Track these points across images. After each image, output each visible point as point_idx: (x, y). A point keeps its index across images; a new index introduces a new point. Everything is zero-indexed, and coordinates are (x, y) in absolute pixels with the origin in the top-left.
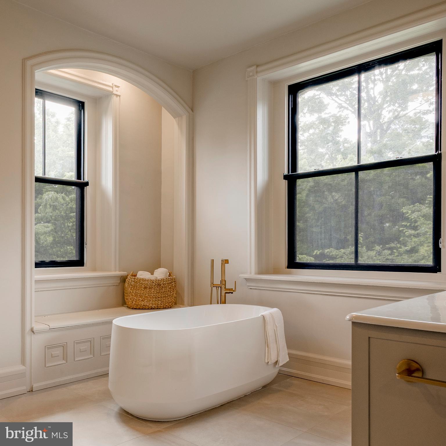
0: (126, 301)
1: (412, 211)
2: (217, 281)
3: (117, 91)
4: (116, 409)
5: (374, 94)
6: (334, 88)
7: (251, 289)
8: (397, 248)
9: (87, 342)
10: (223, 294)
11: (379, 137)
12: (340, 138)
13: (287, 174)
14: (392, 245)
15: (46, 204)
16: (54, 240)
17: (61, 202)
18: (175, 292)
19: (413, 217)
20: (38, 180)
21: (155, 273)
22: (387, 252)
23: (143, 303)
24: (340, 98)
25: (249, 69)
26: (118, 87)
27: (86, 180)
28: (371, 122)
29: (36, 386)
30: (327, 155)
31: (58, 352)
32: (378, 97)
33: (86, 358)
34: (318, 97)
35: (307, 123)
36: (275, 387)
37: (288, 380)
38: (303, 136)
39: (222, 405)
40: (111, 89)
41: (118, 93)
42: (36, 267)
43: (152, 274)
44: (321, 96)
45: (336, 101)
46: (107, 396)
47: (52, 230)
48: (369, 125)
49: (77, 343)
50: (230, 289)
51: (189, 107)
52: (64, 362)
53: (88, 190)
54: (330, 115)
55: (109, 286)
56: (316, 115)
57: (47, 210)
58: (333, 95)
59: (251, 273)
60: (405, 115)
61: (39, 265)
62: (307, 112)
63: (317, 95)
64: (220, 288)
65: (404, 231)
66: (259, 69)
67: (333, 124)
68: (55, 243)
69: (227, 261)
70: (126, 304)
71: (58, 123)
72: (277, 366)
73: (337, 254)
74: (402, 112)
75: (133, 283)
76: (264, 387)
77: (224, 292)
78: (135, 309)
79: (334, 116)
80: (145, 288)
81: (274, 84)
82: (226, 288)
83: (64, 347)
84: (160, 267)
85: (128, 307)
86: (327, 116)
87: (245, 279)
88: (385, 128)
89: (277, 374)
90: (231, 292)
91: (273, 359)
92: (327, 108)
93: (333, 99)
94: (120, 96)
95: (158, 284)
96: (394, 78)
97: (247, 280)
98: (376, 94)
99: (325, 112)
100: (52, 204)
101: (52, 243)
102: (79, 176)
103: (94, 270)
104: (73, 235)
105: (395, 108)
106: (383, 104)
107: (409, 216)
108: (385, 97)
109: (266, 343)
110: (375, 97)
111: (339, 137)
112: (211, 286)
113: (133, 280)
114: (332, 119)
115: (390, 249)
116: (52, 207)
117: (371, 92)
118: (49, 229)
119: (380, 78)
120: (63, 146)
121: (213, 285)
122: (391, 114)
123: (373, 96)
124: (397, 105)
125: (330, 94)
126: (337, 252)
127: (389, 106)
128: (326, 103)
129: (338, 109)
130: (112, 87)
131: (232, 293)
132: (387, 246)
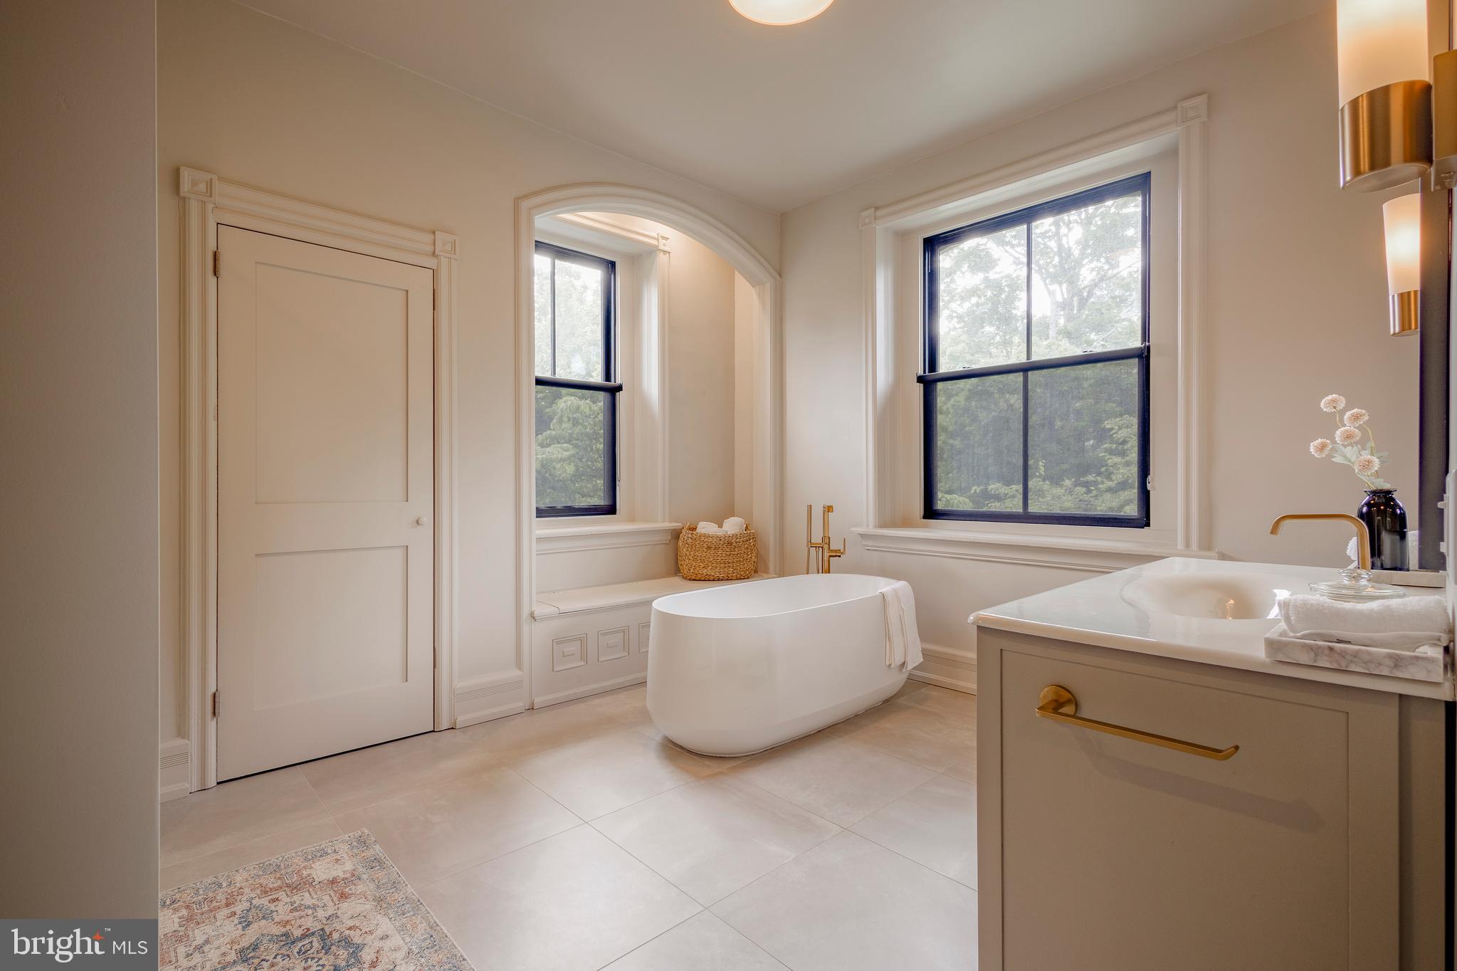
0: (681, 567)
1: (1118, 426)
2: (817, 538)
3: (664, 245)
4: (658, 738)
5: (1068, 243)
6: (1008, 234)
7: (868, 550)
8: (1095, 483)
9: (618, 632)
10: (826, 558)
11: (1075, 309)
12: (1016, 311)
13: (922, 373)
14: (1090, 478)
15: (562, 416)
16: (577, 469)
17: (585, 413)
18: (754, 555)
19: (1119, 436)
20: (540, 382)
21: (724, 524)
22: (1081, 490)
23: (706, 571)
24: (1016, 249)
25: (863, 214)
26: (666, 239)
27: (619, 381)
28: (1064, 286)
29: (539, 701)
30: (998, 337)
31: (574, 648)
32: (1074, 247)
33: (617, 656)
34: (984, 247)
35: (968, 287)
36: (901, 701)
37: (922, 690)
38: (962, 307)
39: (819, 731)
40: (655, 242)
41: (667, 249)
42: (537, 517)
43: (721, 526)
44: (988, 246)
45: (1011, 255)
46: (644, 717)
47: (573, 456)
48: (1062, 291)
49: (603, 634)
50: (836, 551)
51: (776, 271)
52: (582, 663)
53: (621, 396)
54: (1002, 275)
55: (655, 545)
56: (981, 276)
57: (564, 426)
58: (1007, 245)
59: (868, 526)
60: (1115, 275)
61: (540, 513)
62: (967, 271)
63: (982, 245)
64: (821, 548)
65: (1106, 458)
66: (879, 213)
67: (1007, 289)
68: (578, 476)
69: (829, 509)
70: (680, 572)
71: (585, 288)
72: (904, 670)
73: (1006, 492)
74: (1110, 272)
75: (690, 540)
76: (886, 701)
77: (826, 555)
78: (694, 580)
79: (1008, 276)
80: (709, 548)
81: (902, 236)
82: (831, 548)
83: (582, 640)
84: (733, 515)
85: (683, 576)
86: (997, 276)
87: (860, 534)
88: (1085, 294)
89: (906, 682)
90: (838, 554)
91: (898, 660)
92: (997, 265)
93: (1006, 251)
94: (669, 253)
95: (729, 542)
96: (1097, 219)
97: (863, 536)
98: (1071, 245)
99: (994, 270)
100: (571, 416)
101: (573, 476)
102: (608, 376)
103: (632, 519)
104: (601, 464)
105: (1099, 265)
106: (1083, 259)
107: (1114, 434)
108: (1085, 247)
109: (888, 635)
110: (1070, 249)
111: (1014, 309)
112: (808, 546)
113: (690, 536)
114: (1006, 281)
115: (1086, 485)
116: (571, 419)
117: (1064, 241)
118: (566, 454)
119: (1077, 218)
120: (594, 324)
121: (811, 544)
122: (1095, 273)
123: (1066, 246)
124: (1103, 260)
125: (1003, 243)
126: (1005, 489)
127: (1091, 262)
128: (995, 256)
129: (1014, 267)
130: (658, 240)
131: (840, 556)
132: (1082, 479)
